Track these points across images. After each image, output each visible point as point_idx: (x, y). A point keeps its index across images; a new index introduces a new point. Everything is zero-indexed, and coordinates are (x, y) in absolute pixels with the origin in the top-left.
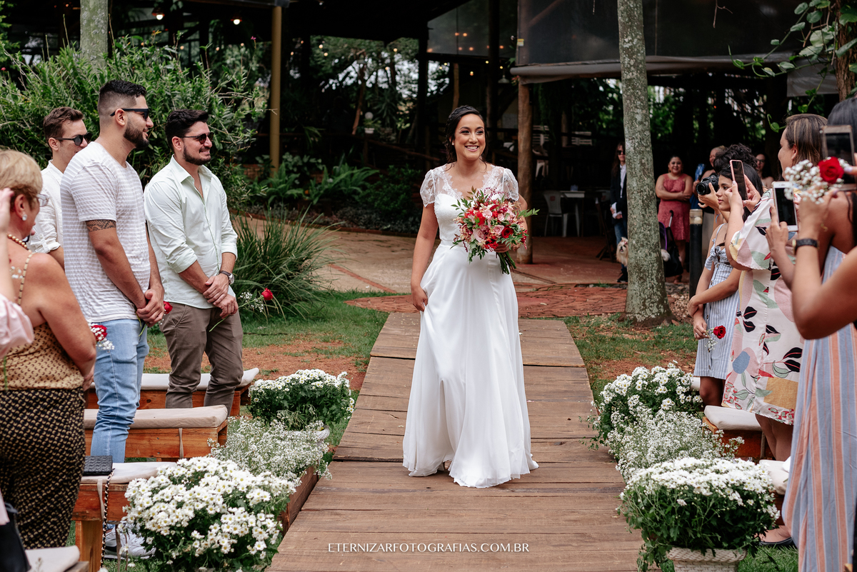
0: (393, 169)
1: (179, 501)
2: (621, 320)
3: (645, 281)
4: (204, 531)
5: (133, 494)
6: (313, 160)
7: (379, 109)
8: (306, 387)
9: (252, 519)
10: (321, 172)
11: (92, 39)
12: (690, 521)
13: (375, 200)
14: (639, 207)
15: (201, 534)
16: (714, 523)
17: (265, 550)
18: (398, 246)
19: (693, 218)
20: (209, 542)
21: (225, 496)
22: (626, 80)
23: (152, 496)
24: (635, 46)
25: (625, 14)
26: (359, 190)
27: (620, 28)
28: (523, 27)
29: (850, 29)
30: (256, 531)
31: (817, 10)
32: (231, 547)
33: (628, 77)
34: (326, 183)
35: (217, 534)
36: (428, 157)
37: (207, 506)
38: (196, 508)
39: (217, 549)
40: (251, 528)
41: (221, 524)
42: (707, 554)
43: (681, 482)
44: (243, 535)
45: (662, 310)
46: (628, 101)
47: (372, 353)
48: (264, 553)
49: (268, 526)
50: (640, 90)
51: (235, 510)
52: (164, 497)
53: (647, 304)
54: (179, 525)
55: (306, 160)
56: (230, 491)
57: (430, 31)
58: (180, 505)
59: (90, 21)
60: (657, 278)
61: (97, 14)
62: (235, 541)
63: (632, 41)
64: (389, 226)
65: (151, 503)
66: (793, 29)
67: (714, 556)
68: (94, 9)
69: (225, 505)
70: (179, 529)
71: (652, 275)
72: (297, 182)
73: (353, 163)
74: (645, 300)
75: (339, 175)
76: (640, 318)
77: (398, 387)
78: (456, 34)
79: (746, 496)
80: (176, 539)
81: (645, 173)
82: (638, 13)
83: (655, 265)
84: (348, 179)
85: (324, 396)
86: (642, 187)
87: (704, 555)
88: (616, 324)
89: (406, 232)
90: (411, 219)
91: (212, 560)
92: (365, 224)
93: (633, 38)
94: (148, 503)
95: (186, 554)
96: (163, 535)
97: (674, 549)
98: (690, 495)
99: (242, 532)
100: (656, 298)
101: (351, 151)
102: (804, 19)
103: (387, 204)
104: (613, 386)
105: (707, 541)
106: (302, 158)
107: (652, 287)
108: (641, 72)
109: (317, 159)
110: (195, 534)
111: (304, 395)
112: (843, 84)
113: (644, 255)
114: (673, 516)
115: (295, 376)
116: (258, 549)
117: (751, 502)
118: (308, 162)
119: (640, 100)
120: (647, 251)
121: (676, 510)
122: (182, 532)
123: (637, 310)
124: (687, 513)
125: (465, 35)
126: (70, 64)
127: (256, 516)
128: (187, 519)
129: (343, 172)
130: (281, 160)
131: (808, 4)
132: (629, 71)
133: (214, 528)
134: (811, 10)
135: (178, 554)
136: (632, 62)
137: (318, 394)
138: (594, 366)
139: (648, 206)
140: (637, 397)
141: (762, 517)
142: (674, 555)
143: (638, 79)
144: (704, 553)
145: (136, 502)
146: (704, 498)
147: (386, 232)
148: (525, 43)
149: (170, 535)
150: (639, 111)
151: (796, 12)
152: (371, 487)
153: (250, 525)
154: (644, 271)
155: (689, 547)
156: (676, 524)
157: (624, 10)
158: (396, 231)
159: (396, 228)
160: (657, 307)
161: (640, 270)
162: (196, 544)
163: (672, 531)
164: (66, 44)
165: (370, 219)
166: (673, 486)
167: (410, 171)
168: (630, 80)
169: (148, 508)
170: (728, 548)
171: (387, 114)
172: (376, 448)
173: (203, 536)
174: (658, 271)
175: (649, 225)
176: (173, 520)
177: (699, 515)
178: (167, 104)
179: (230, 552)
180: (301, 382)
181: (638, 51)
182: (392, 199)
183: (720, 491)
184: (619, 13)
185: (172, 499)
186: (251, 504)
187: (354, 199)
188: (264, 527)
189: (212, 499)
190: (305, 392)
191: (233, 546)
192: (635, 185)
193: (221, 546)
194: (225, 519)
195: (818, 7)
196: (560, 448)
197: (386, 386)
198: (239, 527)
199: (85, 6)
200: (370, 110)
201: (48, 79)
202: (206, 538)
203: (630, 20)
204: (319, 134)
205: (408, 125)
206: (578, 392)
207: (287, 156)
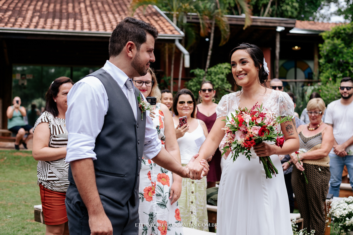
1: (345, 208)
15: (349, 219)
20: (351, 221)
23: (337, 206)
38: (349, 211)
52: (340, 207)
70: (343, 217)
80: (342, 219)
95: (344, 225)
96: (338, 218)
128: (346, 214)
145: (333, 207)
162: (347, 222)
169: (335, 209)
176: (341, 214)
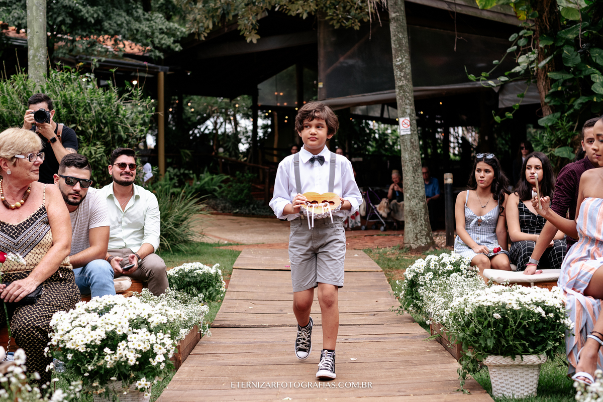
0: (239, 174)
1: (94, 325)
2: (401, 248)
3: (416, 221)
4: (114, 348)
5: (56, 322)
6: (186, 172)
7: (227, 146)
8: (190, 275)
9: (152, 338)
10: (192, 179)
11: (36, 69)
12: (503, 332)
13: (228, 194)
14: (411, 171)
15: (111, 350)
16: (522, 332)
17: (164, 361)
18: (244, 222)
19: (447, 179)
20: (118, 355)
21: (131, 321)
22: (399, 86)
23: (71, 323)
24: (404, 63)
25: (396, 42)
26: (217, 188)
27: (393, 52)
28: (322, 74)
29: (546, 51)
30: (156, 347)
31: (525, 37)
32: (137, 361)
33: (400, 84)
34: (196, 185)
35: (124, 349)
36: (260, 166)
37: (116, 328)
38: (107, 330)
39: (124, 362)
40: (152, 346)
41: (127, 341)
42: (516, 359)
43: (496, 300)
44: (146, 350)
45: (429, 241)
46: (401, 101)
47: (234, 267)
48: (163, 364)
49: (166, 343)
50: (408, 92)
51: (138, 331)
52: (81, 323)
53: (418, 237)
54: (93, 344)
55: (182, 171)
56: (134, 317)
57: (259, 91)
58: (94, 328)
59: (35, 56)
60: (424, 219)
61: (39, 52)
62: (140, 356)
63: (402, 60)
64: (237, 210)
65: (70, 328)
66: (509, 50)
67: (522, 360)
68: (37, 48)
69: (131, 328)
70: (94, 347)
71: (421, 217)
72: (177, 184)
73: (213, 172)
74: (417, 234)
75: (204, 179)
76: (414, 247)
77: (253, 286)
78: (276, 93)
79: (548, 310)
80: (91, 355)
81: (413, 149)
82: (405, 41)
83: (423, 210)
84: (210, 182)
85: (203, 281)
86: (412, 158)
87: (514, 360)
88: (398, 252)
89: (249, 214)
90: (252, 206)
91: (121, 372)
92: (221, 210)
93: (402, 58)
94: (68, 328)
95: (100, 367)
96: (80, 352)
97: (489, 357)
98: (504, 310)
99: (145, 348)
100: (424, 233)
101: (211, 165)
102: (516, 44)
103: (236, 196)
104: (413, 267)
105: (517, 348)
106: (179, 170)
107: (422, 225)
108: (408, 81)
109: (189, 170)
110: (107, 350)
111: (188, 280)
112: (542, 88)
113: (415, 204)
114: (490, 329)
115: (182, 267)
116: (159, 361)
117: (551, 315)
118: (184, 173)
119: (408, 99)
120: (417, 201)
121: (492, 323)
122: (96, 349)
123: (412, 241)
124: (501, 325)
125: (281, 94)
126: (21, 82)
127: (156, 335)
128: (100, 338)
129: (206, 177)
130: (166, 171)
131: (518, 33)
132: (400, 79)
133: (122, 345)
134: (520, 37)
135: (93, 368)
136: (402, 74)
137: (199, 279)
138: (389, 273)
139: (417, 171)
140: (431, 273)
141: (561, 327)
142: (490, 361)
143: (407, 85)
144: (514, 358)
145: (58, 328)
146: (515, 312)
147: (236, 214)
148: (323, 85)
149: (86, 352)
150: (408, 107)
151: (510, 39)
152: (241, 341)
153: (151, 342)
154: (416, 214)
155: (501, 354)
156: (492, 335)
157: (396, 40)
158: (242, 213)
159: (242, 211)
160: (425, 238)
161: (412, 214)
162: (107, 358)
163: (488, 341)
164: (19, 72)
165: (225, 207)
166: (489, 304)
167: (250, 175)
168: (401, 86)
169: (68, 332)
170: (534, 353)
171: (233, 149)
172: (242, 320)
173: (113, 352)
174: (425, 214)
175: (418, 183)
176: (88, 339)
177: (511, 326)
178: (88, 108)
179: (135, 365)
180: (187, 270)
181: (406, 67)
182: (239, 193)
183: (527, 306)
184: (392, 42)
185: (88, 323)
186: (152, 327)
187: (214, 195)
188: (163, 344)
189: (120, 323)
190: (190, 278)
191: (138, 359)
192: (407, 156)
193: (128, 359)
194: (131, 338)
195: (525, 35)
196: (374, 317)
197: (245, 286)
198: (142, 344)
199: (31, 46)
200: (221, 146)
201: (5, 91)
202: (115, 353)
203: (400, 46)
204: (190, 153)
205: (245, 159)
206: (381, 286)
207: (170, 169)
